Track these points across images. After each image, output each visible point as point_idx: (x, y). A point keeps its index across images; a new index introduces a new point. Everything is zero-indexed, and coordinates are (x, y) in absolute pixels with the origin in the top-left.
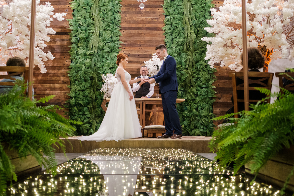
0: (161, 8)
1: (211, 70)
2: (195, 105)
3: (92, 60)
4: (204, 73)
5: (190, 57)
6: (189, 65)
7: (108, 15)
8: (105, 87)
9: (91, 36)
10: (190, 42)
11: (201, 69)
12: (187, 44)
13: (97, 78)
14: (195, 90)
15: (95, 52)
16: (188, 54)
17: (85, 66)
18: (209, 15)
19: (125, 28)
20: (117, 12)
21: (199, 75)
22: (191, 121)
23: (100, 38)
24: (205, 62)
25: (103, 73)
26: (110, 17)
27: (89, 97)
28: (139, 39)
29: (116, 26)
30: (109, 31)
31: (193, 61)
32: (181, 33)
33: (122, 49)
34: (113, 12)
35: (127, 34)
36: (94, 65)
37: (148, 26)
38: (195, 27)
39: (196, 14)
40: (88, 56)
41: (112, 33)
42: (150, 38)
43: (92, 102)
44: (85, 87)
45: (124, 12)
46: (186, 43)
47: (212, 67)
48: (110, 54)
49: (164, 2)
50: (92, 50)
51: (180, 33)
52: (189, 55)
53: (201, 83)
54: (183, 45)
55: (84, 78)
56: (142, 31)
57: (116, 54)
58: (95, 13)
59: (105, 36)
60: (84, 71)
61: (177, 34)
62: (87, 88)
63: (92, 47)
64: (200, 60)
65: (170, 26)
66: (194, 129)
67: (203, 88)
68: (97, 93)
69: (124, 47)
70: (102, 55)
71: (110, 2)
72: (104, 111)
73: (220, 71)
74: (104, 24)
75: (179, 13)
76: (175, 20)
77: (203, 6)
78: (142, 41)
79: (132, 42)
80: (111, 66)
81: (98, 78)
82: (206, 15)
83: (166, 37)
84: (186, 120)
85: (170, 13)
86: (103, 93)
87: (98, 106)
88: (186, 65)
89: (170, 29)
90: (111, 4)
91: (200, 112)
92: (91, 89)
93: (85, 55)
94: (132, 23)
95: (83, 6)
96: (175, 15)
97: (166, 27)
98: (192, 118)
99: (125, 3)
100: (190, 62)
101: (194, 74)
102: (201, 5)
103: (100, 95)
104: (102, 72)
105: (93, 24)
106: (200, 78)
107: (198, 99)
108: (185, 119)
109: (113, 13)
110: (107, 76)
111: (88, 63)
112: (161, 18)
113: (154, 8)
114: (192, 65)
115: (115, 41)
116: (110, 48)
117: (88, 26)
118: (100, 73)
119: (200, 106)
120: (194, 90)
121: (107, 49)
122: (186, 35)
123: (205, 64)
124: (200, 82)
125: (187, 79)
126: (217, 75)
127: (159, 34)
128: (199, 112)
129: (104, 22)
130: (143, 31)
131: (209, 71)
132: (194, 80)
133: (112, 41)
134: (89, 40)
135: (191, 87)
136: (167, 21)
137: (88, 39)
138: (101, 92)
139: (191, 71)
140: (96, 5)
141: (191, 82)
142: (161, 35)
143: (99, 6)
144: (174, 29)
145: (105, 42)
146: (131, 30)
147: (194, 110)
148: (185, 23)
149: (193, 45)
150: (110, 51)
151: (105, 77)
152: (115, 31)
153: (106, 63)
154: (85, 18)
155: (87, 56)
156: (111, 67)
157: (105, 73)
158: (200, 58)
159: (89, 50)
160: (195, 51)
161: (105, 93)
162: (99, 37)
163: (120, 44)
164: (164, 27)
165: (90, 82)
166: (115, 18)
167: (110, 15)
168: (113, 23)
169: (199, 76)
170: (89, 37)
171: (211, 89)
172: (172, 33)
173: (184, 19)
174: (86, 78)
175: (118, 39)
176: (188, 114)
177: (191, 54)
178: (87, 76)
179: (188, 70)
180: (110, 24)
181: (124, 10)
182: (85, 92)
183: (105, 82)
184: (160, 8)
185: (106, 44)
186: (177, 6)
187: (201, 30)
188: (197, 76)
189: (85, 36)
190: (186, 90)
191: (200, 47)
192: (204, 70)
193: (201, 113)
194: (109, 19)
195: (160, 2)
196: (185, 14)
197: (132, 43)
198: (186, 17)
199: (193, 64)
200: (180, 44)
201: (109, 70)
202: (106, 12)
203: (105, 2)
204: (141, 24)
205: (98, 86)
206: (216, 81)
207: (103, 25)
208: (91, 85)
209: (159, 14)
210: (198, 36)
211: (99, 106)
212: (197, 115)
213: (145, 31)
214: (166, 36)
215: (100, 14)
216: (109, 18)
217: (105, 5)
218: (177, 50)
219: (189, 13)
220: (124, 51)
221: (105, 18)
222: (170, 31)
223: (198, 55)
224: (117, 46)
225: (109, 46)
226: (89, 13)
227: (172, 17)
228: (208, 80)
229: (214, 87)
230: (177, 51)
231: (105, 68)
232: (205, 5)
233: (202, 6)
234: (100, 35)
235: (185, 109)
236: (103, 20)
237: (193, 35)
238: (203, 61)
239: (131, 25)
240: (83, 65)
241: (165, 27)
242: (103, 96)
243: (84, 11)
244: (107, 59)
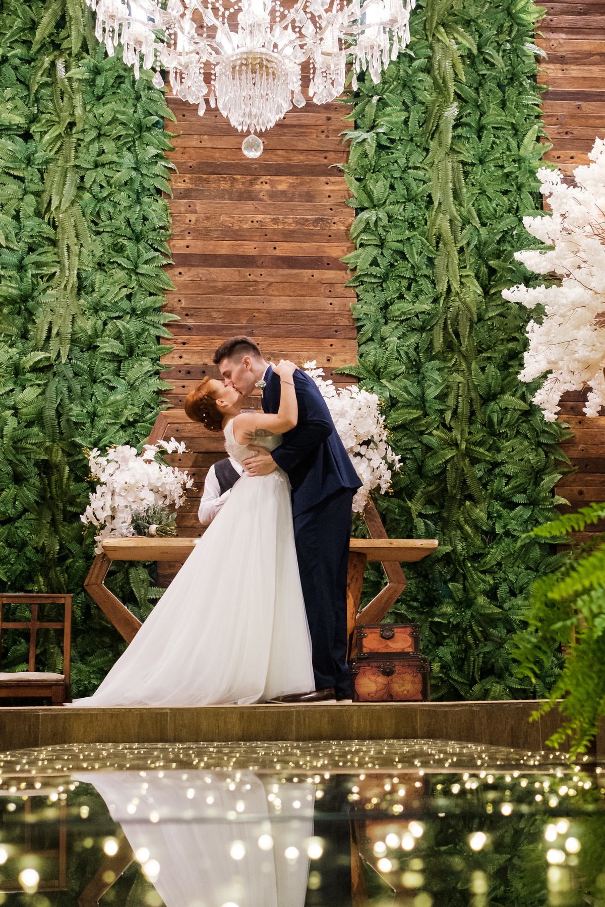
0: (338, 179)
1: (547, 432)
2: (482, 576)
3: (48, 394)
4: (521, 444)
5: (458, 378)
6: (455, 412)
7: (115, 204)
8: (101, 504)
9: (45, 290)
10: (458, 315)
11: (508, 425)
12: (445, 323)
13: (67, 468)
14: (482, 514)
15: (59, 356)
16: (450, 365)
17: (15, 415)
18: (537, 208)
19: (185, 260)
20: (153, 191)
21: (499, 451)
22: (469, 647)
23: (82, 301)
24: (523, 398)
25: (95, 445)
26: (123, 215)
27: (35, 548)
28: (248, 306)
29: (147, 251)
30: (118, 270)
31: (473, 395)
32: (422, 281)
33: (175, 346)
34: (138, 194)
35: (195, 284)
36: (57, 410)
37: (285, 249)
38: (480, 256)
39: (484, 204)
40: (29, 375)
41: (134, 277)
42: (292, 301)
43: (45, 569)
44: (14, 507)
45: (186, 194)
46: (441, 322)
47: (549, 416)
48: (125, 365)
49: (349, 152)
50: (45, 348)
51: (417, 282)
52: (457, 371)
53: (507, 484)
54: (431, 330)
55: (10, 468)
56: (259, 271)
57: (147, 366)
58: (61, 195)
59: (103, 289)
60: (12, 438)
61: (405, 283)
62: (25, 511)
63: (48, 338)
64: (502, 392)
65: (375, 252)
66: (482, 677)
67: (517, 505)
68: (66, 530)
69: (185, 338)
70: (91, 370)
71: (126, 153)
72: (98, 608)
73: (586, 433)
74: (97, 242)
75: (410, 198)
76: (396, 227)
77: (511, 173)
78: (259, 310)
79: (215, 315)
80: (128, 414)
81: (73, 466)
82: (522, 208)
83: (358, 296)
84: (447, 640)
85: (375, 201)
86: (93, 530)
87: (71, 587)
88: (442, 412)
89: (375, 263)
90: (128, 159)
91: (506, 606)
92: (40, 514)
93: (17, 370)
94: (218, 239)
95: (11, 165)
96: (397, 207)
97: (357, 257)
98: (473, 632)
99: (186, 156)
100: (460, 399)
101: (477, 449)
102: (502, 167)
103: (80, 540)
104: (91, 443)
105: (54, 243)
106: (502, 463)
107: (495, 554)
108: (444, 638)
109: (135, 197)
110: (109, 457)
111: (28, 404)
112: (336, 219)
113: (307, 178)
114: (467, 411)
115: (145, 312)
116: (122, 343)
117: (31, 250)
118: (80, 446)
119: (505, 580)
120: (480, 513)
121: (109, 345)
122: (442, 287)
123: (523, 406)
124: (504, 481)
125: (449, 467)
126: (575, 452)
127: (331, 284)
128: (501, 607)
129: (98, 233)
130: (263, 271)
131: (538, 436)
132: (479, 471)
133: (134, 310)
134: (36, 309)
135: (468, 503)
136: (364, 231)
137: (31, 303)
138: (82, 526)
139: (467, 436)
140: (67, 161)
141: (464, 482)
142: (340, 289)
143: (77, 167)
144: (392, 265)
145: (103, 315)
146: (211, 266)
147: (481, 600)
148: (439, 238)
149: (471, 327)
150: (122, 354)
151: (103, 460)
152: (144, 269)
153: (108, 403)
154: (17, 217)
155: (24, 374)
156: (127, 421)
157: (101, 445)
158: (503, 380)
159: (35, 348)
160: (480, 352)
161: (103, 527)
162: (79, 294)
163: (164, 325)
164: (349, 255)
165: (38, 484)
166: (145, 219)
167: (124, 204)
168: (137, 238)
169: (500, 458)
170: (36, 293)
171: (549, 510)
172: (385, 278)
173: (433, 224)
174: (21, 469)
175: (158, 305)
176: (453, 615)
177: (464, 366)
178: (23, 458)
179: (453, 433)
180: (125, 242)
181: (182, 185)
182: (17, 524)
183: (102, 480)
184: (332, 179)
185: (105, 324)
186: (404, 171)
187: (503, 269)
188: (488, 456)
189: (15, 292)
190: (445, 515)
191: (502, 336)
192: (518, 432)
193: (510, 613)
194: (120, 222)
195: (331, 155)
196: (436, 204)
197: (219, 322)
198: (441, 215)
199: (471, 406)
200: (417, 323)
201: (121, 433)
202: (105, 194)
203: (103, 152)
204: (253, 244)
205: (72, 502)
206: (570, 477)
207: (96, 247)
208: (43, 498)
209: (329, 202)
210: (492, 291)
211: (77, 585)
212: (491, 621)
213: (273, 271)
214: (357, 290)
215: (81, 198)
216: (121, 218)
217: (103, 165)
218: (405, 348)
219: (451, 199)
220: (184, 356)
221: (103, 217)
222: (375, 270)
223: (492, 369)
224: (154, 332)
225: (119, 331)
226: (37, 194)
227: (382, 214)
228: (538, 472)
229: (561, 500)
230: (407, 353)
231: (101, 423)
232: (520, 168)
233: (506, 171)
234: (82, 288)
235: (444, 597)
236: (96, 224)
237: (472, 288)
238: (514, 395)
239: (211, 247)
240: (9, 413)
241: (354, 253)
242: (95, 542)
243: (15, 187)
244: (112, 388)
